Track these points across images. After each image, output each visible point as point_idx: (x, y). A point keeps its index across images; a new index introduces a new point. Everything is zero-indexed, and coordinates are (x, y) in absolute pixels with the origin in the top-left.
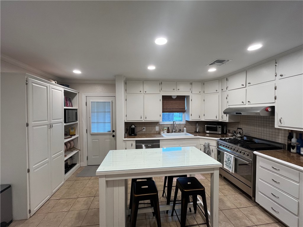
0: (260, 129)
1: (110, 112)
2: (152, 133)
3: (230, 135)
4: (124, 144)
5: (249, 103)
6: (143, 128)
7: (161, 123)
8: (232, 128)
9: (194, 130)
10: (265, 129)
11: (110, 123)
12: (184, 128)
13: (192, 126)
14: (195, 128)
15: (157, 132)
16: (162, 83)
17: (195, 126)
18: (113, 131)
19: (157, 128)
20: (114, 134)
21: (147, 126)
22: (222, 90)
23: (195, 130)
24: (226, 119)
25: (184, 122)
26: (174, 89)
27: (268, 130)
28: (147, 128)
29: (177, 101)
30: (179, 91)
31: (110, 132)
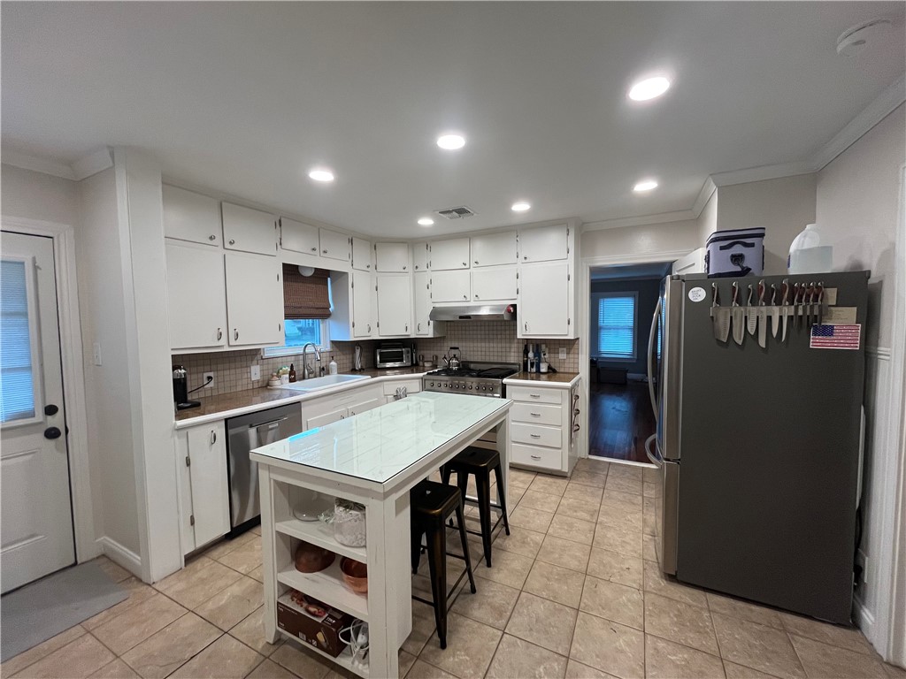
0: (483, 344)
1: (25, 314)
2: (239, 389)
3: (427, 365)
4: (179, 442)
5: (476, 299)
6: (206, 375)
7: (266, 355)
8: (428, 352)
9: (349, 366)
10: (491, 345)
11: (29, 368)
12: (330, 362)
13: (344, 357)
14: (351, 360)
15: (256, 386)
16: (280, 221)
17: (351, 356)
18: (51, 410)
19: (256, 373)
20: (55, 421)
21: (220, 367)
22: (417, 267)
23: (351, 365)
24: (428, 332)
25: (325, 346)
26: (314, 249)
27: (495, 345)
28: (221, 373)
29: (308, 285)
30: (325, 255)
31: (32, 414)
